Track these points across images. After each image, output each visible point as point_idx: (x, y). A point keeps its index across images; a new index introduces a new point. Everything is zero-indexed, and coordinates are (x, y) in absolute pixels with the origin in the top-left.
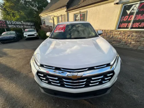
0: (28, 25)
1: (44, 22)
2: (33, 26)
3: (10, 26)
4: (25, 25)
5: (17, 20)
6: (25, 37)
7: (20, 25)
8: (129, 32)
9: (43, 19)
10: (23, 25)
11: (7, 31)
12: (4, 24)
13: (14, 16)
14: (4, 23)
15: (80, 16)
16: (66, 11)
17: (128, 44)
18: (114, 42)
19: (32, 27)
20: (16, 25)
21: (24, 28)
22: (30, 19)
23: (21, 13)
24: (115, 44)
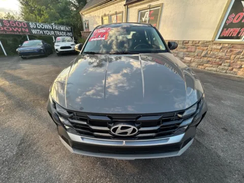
0: (61, 31)
1: (88, 25)
2: (69, 32)
3: (34, 32)
4: (57, 30)
5: (45, 22)
6: (57, 50)
7: (50, 30)
8: (239, 46)
9: (86, 21)
10: (54, 30)
11: (30, 39)
12: (26, 28)
13: (40, 15)
14: (26, 26)
15: (150, 14)
16: (125, 5)
17: (234, 70)
18: (207, 65)
19: (68, 34)
20: (43, 29)
21: (55, 35)
22: (64, 20)
23: (51, 9)
24: (210, 69)
